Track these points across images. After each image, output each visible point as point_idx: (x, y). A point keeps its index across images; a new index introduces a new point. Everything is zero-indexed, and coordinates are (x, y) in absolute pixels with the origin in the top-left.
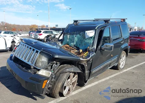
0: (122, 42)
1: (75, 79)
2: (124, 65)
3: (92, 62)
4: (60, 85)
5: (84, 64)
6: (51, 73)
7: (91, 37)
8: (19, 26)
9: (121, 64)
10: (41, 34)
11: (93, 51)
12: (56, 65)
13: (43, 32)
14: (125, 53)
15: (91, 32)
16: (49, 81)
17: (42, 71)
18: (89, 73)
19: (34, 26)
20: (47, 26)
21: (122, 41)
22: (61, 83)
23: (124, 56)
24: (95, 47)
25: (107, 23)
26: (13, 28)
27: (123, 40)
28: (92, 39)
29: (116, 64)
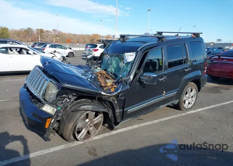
0: (186, 70)
1: (100, 119)
2: (193, 103)
3: (125, 99)
4: (71, 126)
5: (111, 100)
6: (56, 110)
7: (129, 63)
8: (75, 35)
9: (187, 102)
10: (97, 50)
11: (127, 83)
12: (68, 100)
13: (100, 47)
14: (196, 86)
15: (130, 56)
16: (53, 120)
17: (46, 107)
18: (122, 113)
19: (96, 35)
20: (114, 36)
21: (186, 68)
22: (73, 123)
23: (193, 90)
24: (132, 77)
25: (160, 41)
26: (68, 38)
27: (190, 66)
28: (130, 65)
29: (176, 102)
